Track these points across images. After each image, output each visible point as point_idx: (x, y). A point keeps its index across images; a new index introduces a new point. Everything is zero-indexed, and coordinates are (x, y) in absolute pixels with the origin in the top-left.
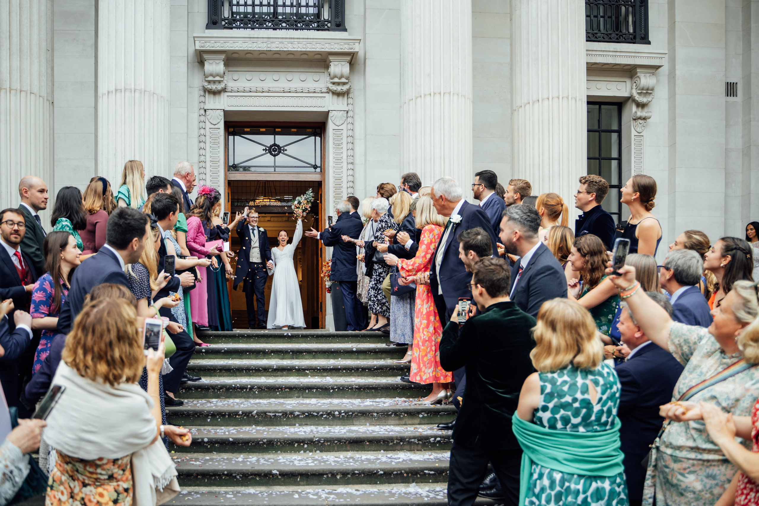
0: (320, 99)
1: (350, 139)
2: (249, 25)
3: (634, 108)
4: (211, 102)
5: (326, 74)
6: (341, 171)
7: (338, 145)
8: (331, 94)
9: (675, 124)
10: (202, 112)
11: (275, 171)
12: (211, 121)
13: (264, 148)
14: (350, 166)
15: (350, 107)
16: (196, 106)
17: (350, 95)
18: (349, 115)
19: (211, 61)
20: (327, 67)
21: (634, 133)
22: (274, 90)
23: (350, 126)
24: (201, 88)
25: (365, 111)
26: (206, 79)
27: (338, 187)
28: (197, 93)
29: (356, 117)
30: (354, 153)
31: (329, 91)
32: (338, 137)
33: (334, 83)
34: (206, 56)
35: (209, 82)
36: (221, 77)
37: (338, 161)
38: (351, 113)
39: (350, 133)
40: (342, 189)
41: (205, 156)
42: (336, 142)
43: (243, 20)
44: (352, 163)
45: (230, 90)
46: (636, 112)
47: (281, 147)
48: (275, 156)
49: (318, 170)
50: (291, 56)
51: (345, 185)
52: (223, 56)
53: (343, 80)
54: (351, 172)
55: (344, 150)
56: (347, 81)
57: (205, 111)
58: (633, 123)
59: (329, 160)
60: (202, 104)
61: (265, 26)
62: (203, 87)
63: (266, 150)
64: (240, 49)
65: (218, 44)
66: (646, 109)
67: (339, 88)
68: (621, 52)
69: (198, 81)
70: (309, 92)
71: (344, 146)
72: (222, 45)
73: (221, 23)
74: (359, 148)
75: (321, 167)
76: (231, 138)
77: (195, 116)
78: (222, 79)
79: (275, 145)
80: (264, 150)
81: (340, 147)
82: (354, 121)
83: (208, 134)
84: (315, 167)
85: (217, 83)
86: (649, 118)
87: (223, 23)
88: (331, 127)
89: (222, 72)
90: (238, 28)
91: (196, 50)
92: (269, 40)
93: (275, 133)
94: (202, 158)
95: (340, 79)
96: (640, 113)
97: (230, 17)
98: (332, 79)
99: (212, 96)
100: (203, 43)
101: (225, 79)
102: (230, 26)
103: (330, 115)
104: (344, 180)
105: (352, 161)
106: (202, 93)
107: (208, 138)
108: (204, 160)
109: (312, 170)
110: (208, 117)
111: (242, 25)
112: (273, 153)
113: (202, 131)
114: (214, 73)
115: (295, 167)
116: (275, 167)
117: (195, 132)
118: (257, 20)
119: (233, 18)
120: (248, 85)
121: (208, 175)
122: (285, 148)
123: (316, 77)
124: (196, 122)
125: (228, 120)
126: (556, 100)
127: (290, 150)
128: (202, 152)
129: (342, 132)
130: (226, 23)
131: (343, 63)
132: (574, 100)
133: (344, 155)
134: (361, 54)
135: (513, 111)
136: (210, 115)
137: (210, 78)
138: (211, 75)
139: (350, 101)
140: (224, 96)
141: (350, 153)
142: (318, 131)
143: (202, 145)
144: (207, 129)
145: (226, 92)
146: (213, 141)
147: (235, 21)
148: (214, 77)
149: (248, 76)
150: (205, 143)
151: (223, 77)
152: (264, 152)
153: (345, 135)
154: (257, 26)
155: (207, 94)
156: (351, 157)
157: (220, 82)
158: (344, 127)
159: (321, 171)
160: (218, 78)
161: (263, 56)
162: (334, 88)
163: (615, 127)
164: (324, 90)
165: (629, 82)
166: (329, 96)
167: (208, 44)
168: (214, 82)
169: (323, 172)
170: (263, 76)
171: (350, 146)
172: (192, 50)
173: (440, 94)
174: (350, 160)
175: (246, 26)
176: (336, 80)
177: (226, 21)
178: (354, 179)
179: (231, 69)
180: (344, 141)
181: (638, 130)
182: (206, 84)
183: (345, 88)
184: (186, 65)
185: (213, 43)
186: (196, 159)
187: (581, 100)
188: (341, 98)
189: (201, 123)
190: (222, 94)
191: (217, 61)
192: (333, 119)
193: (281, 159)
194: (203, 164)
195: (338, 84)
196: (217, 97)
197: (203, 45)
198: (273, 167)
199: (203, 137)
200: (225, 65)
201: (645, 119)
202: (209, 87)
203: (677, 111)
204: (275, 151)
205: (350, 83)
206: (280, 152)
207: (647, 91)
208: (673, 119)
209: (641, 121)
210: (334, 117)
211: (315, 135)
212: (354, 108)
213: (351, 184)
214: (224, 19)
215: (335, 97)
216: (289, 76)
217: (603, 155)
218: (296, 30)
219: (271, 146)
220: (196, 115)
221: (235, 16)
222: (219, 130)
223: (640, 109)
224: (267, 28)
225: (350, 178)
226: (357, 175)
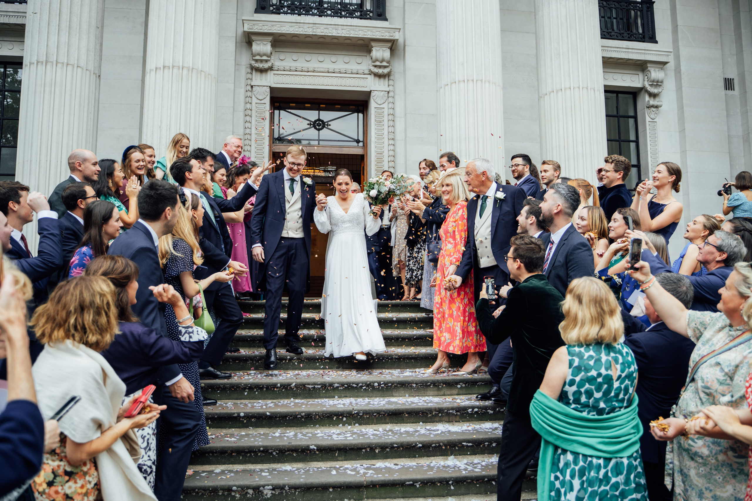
0: (362, 80)
1: (391, 117)
2: (296, 12)
3: (647, 98)
4: (258, 79)
5: (368, 58)
6: (382, 146)
7: (379, 122)
8: (372, 75)
9: (683, 112)
10: (249, 88)
11: (319, 144)
12: (258, 96)
13: (309, 122)
14: (391, 142)
15: (391, 88)
16: (243, 82)
17: (391, 78)
18: (390, 95)
19: (258, 42)
20: (369, 51)
21: (648, 119)
22: (319, 70)
23: (391, 105)
24: (249, 66)
25: (405, 92)
26: (254, 58)
27: (380, 160)
28: (244, 70)
29: (397, 97)
30: (395, 130)
31: (371, 73)
32: (380, 115)
33: (375, 66)
34: (253, 38)
35: (256, 61)
36: (268, 57)
37: (380, 137)
38: (391, 94)
39: (391, 111)
40: (384, 163)
41: (250, 128)
42: (377, 119)
43: (290, 7)
44: (393, 139)
45: (276, 69)
46: (649, 101)
47: (325, 123)
48: (319, 130)
49: (361, 144)
50: (335, 41)
51: (386, 159)
52: (270, 38)
53: (385, 64)
54: (392, 147)
55: (386, 127)
56: (388, 65)
57: (252, 87)
58: (647, 111)
59: (371, 136)
60: (249, 81)
61: (311, 13)
62: (251, 65)
63: (310, 124)
64: (287, 32)
65: (266, 27)
66: (657, 99)
67: (380, 71)
68: (632, 49)
69: (245, 60)
70: (352, 73)
71: (386, 123)
72: (270, 28)
73: (269, 8)
74: (400, 125)
75: (363, 142)
76: (277, 112)
77: (241, 92)
78: (269, 59)
79: (319, 120)
80: (308, 124)
81: (381, 124)
82: (394, 101)
83: (254, 108)
84: (358, 141)
85: (264, 62)
86: (661, 106)
87: (271, 8)
88: (373, 105)
89: (269, 52)
90: (286, 13)
91: (244, 32)
92: (315, 25)
93: (319, 109)
94: (248, 131)
95: (381, 62)
96: (652, 102)
97: (278, 4)
98: (374, 62)
99: (259, 74)
100: (251, 25)
101: (272, 58)
102: (278, 11)
103: (372, 94)
104: (386, 154)
105: (393, 137)
106: (249, 71)
107: (253, 112)
108: (250, 133)
109: (355, 144)
110: (255, 93)
111: (289, 11)
112: (317, 127)
113: (248, 106)
114: (262, 53)
115: (339, 141)
116: (319, 140)
117: (241, 107)
118: (304, 8)
119: (281, 5)
120: (294, 65)
121: (253, 147)
122: (329, 123)
123: (359, 60)
124: (242, 97)
125: (274, 95)
126: (577, 89)
127: (334, 125)
128: (248, 125)
129: (383, 110)
130: (274, 9)
131: (384, 49)
132: (592, 91)
133: (386, 132)
134: (401, 41)
135: (540, 98)
136: (257, 91)
137: (258, 57)
138: (259, 54)
139: (391, 82)
140: (270, 74)
141: (391, 129)
142: (361, 108)
143: (248, 118)
144: (254, 104)
145: (273, 70)
146: (259, 115)
147: (283, 7)
148: (261, 56)
149: (295, 56)
150: (251, 117)
151: (270, 57)
152: (309, 126)
153: (386, 113)
154: (304, 12)
155: (254, 72)
156: (392, 133)
157: (266, 61)
158: (385, 106)
159: (364, 145)
160: (265, 58)
161: (308, 39)
162: (376, 70)
163: (631, 113)
164: (367, 72)
165: (641, 75)
166: (371, 78)
167: (256, 27)
168: (262, 61)
169: (365, 146)
170: (308, 57)
171: (391, 123)
172: (240, 31)
173: (473, 81)
174: (391, 136)
175: (293, 12)
176: (378, 63)
177: (274, 7)
178: (395, 154)
179: (277, 50)
180: (386, 118)
181: (652, 116)
182: (253, 62)
183: (386, 71)
184: (234, 45)
185: (261, 26)
186: (241, 131)
187: (599, 90)
188: (382, 80)
189: (247, 98)
190: (269, 72)
191: (265, 43)
192: (375, 98)
193: (325, 133)
194: (249, 137)
195: (380, 67)
196: (264, 75)
197: (251, 27)
198: (317, 140)
199: (249, 111)
200: (272, 46)
201: (657, 107)
202: (257, 65)
203: (684, 102)
204: (319, 126)
205: (390, 67)
206: (323, 127)
207: (657, 83)
208: (681, 108)
209: (654, 109)
210: (376, 96)
211: (358, 112)
212: (394, 89)
213: (392, 158)
214: (273, 5)
215: (377, 79)
216: (334, 58)
217: (623, 138)
218: (341, 17)
219: (316, 121)
220: (243, 91)
221: (283, 2)
222: (265, 105)
223: (652, 98)
224: (314, 15)
225: (391, 153)
226: (398, 150)
